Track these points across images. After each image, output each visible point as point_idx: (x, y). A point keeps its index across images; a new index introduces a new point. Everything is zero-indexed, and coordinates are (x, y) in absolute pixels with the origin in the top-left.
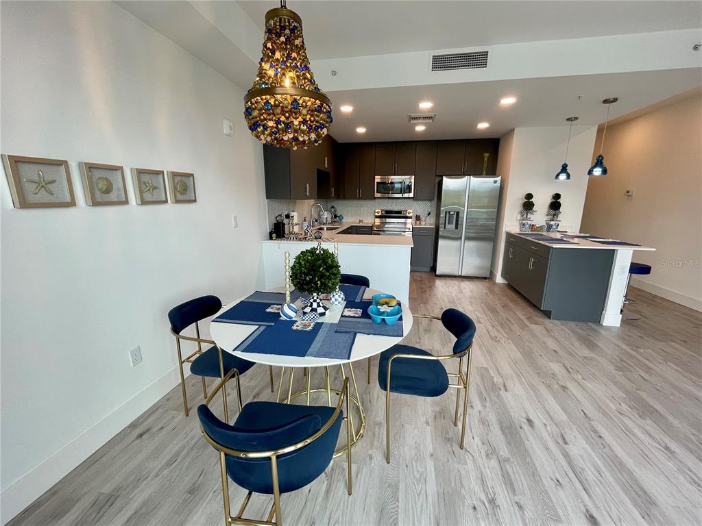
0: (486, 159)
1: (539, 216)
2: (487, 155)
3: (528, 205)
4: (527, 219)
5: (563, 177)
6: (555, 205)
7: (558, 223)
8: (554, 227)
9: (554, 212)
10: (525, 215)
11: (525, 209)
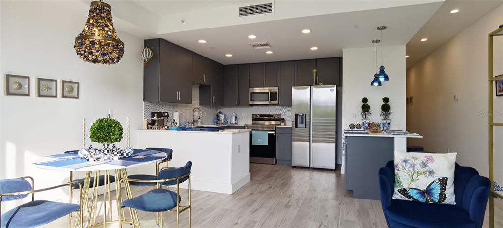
0: (315, 74)
1: (376, 116)
2: (315, 71)
3: (366, 108)
4: (366, 118)
5: (376, 84)
6: (386, 108)
7: (389, 121)
8: (386, 125)
9: (384, 113)
10: (364, 116)
11: (364, 111)
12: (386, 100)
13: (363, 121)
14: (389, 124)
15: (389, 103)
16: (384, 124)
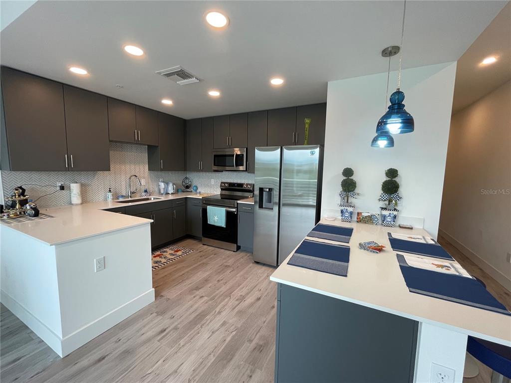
0: (307, 126)
2: (307, 121)
3: (349, 186)
4: (348, 204)
5: (382, 143)
6: (391, 187)
7: (395, 213)
8: (389, 219)
9: (386, 196)
10: (346, 198)
11: (344, 190)
12: (392, 173)
13: (343, 208)
14: (395, 217)
15: (397, 179)
16: (384, 217)
